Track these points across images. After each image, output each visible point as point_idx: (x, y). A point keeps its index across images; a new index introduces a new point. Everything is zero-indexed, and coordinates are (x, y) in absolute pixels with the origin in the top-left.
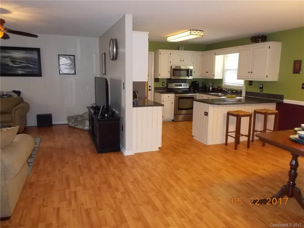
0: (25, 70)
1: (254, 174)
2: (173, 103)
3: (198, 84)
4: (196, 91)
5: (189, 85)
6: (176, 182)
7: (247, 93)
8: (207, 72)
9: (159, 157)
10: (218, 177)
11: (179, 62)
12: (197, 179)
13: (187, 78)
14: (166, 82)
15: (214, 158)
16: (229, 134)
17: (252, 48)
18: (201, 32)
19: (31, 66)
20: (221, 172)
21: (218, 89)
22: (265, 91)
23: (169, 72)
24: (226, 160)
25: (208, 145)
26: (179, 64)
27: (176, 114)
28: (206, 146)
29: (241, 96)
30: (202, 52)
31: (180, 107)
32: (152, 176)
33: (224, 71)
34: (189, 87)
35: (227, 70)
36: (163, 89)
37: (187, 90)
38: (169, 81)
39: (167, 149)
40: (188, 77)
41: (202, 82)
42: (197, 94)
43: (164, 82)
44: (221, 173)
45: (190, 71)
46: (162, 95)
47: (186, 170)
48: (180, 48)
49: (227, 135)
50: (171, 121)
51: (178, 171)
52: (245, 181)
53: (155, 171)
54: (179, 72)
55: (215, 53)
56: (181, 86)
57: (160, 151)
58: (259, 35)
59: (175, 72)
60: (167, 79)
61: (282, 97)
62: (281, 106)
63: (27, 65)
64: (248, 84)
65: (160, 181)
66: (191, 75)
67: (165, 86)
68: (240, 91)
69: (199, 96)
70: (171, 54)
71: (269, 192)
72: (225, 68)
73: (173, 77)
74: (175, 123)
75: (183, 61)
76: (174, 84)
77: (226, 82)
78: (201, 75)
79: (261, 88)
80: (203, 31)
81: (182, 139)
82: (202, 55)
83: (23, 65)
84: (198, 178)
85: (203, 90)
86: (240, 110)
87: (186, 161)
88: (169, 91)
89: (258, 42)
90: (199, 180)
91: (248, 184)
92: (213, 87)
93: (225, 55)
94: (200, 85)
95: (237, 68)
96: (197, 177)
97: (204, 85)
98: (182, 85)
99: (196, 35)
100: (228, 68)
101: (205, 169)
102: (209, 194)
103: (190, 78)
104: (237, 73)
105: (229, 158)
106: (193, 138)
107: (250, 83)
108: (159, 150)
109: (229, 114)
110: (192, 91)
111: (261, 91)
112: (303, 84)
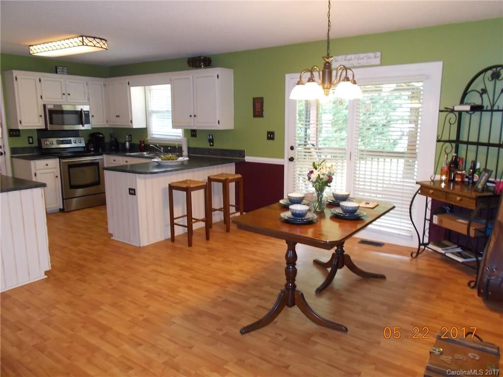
1: (229, 282)
2: (57, 177)
3: (103, 138)
4: (100, 150)
5: (85, 141)
6: (102, 338)
7: (190, 150)
8: (118, 116)
9: (48, 293)
10: (176, 303)
11: (61, 97)
12: (141, 318)
13: (80, 127)
14: (35, 137)
15: (159, 269)
16: (175, 221)
17: (191, 76)
18: (104, 42)
20: (179, 292)
21: (141, 144)
22: (217, 145)
23: (41, 116)
24: (180, 268)
25: (141, 246)
26: (61, 100)
27: (65, 198)
28: (139, 249)
29: (181, 156)
30: (104, 79)
31: (72, 184)
32: (45, 340)
33: (147, 114)
34: (86, 144)
35: (153, 112)
36: (32, 149)
37: (82, 150)
38: (43, 133)
39: (65, 271)
40: (81, 125)
41: (110, 134)
42: (105, 157)
43: (32, 137)
44: (179, 294)
45: (85, 114)
46: (32, 162)
47: (114, 305)
48: (58, 70)
49: (172, 225)
50: (59, 211)
51: (99, 313)
52: (221, 297)
53: (49, 326)
54: (60, 115)
55: (127, 82)
56: (69, 142)
57: (48, 278)
58: (199, 55)
59: (54, 116)
60: (37, 129)
61: (242, 154)
62: (242, 167)
64: (190, 135)
65: (65, 345)
66: (88, 122)
67: (36, 144)
68: (178, 147)
69: (108, 160)
70: (40, 80)
71: (259, 307)
72: (148, 108)
73: (51, 125)
74: (67, 215)
75: (69, 94)
76: (54, 140)
77: (153, 133)
78: (107, 121)
79: (211, 141)
80: (106, 41)
81: (88, 244)
82: (105, 85)
84: (143, 316)
85: (113, 148)
86: (188, 179)
87: (110, 287)
88: (45, 153)
89: (199, 67)
90: (144, 320)
91: (225, 301)
92: (131, 142)
93: (146, 87)
94: (107, 140)
95: (170, 109)
96: (140, 315)
97: (113, 139)
98: (71, 140)
99: (95, 46)
100: (155, 109)
101: (151, 294)
102: (170, 340)
103: (87, 127)
104: (171, 117)
105: (183, 263)
106: (112, 238)
107: (193, 133)
108: (46, 277)
109: (171, 188)
110: (92, 151)
111: (211, 145)
112: (269, 133)
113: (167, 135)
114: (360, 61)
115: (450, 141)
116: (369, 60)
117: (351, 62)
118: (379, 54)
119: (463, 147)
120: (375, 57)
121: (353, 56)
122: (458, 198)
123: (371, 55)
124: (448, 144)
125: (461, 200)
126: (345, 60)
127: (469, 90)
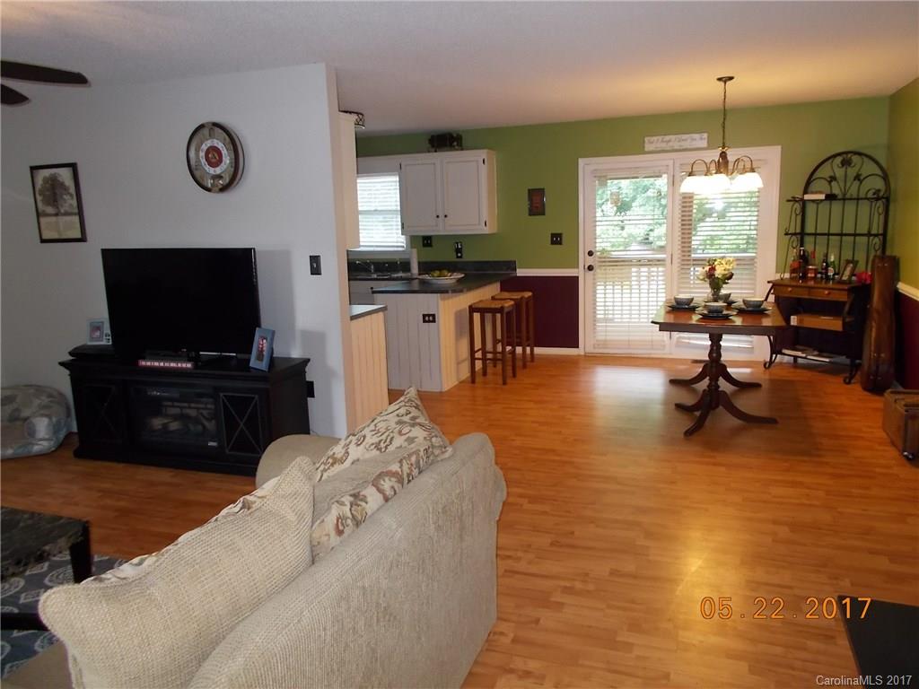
17: (439, 160)
22: (469, 256)
25: (443, 391)
61: (511, 266)
64: (421, 245)
79: (458, 251)
107: (427, 241)
109: (473, 310)
111: (458, 257)
112: (553, 235)
113: (377, 246)
114: (682, 143)
115: (795, 234)
116: (694, 143)
117: (671, 144)
118: (705, 135)
119: (809, 240)
120: (701, 139)
121: (673, 137)
122: (826, 292)
123: (696, 136)
124: (794, 237)
125: (829, 294)
126: (662, 141)
127: (814, 177)
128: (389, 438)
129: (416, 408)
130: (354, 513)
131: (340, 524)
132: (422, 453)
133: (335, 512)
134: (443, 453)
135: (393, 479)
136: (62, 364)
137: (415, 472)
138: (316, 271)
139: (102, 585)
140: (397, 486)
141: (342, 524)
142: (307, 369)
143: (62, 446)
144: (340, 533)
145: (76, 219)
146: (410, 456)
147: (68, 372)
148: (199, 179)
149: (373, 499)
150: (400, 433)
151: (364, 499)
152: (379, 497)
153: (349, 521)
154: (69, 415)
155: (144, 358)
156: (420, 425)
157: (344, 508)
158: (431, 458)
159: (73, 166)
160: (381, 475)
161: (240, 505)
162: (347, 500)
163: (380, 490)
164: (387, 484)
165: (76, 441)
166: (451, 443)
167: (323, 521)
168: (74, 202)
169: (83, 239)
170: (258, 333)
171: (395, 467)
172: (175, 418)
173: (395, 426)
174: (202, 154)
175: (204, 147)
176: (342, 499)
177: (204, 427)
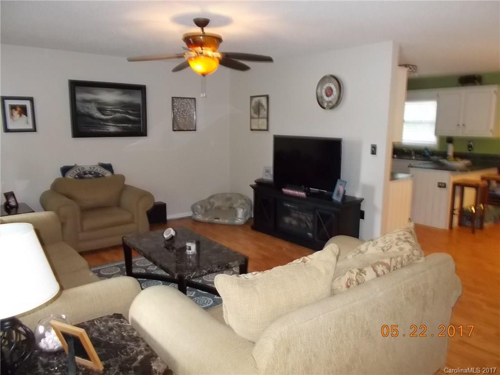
0: (121, 125)
19: (130, 117)
63: (123, 115)
64: (445, 142)
83: (118, 115)
111: (469, 150)
128: (390, 246)
129: (410, 233)
130: (357, 278)
131: (349, 282)
132: (405, 257)
133: (347, 276)
134: (418, 259)
135: (384, 267)
136: (251, 186)
137: (399, 266)
138: (374, 152)
139: (238, 278)
140: (386, 271)
141: (350, 283)
142: (361, 204)
143: (247, 223)
144: (348, 287)
145: (265, 120)
146: (397, 257)
147: (253, 189)
148: (321, 103)
149: (370, 274)
150: (397, 244)
151: (365, 273)
152: (374, 275)
153: (354, 282)
154: (251, 210)
155: (284, 188)
156: (409, 242)
157: (353, 274)
158: (411, 261)
159: (267, 97)
160: (378, 263)
161: (302, 260)
162: (355, 271)
163: (375, 271)
164: (380, 269)
165: (252, 222)
166: (425, 256)
167: (340, 279)
168: (265, 113)
169: (267, 130)
170: (339, 182)
171: (387, 261)
172: (295, 219)
173: (395, 240)
174: (324, 91)
175: (325, 87)
176: (353, 270)
177: (307, 226)
